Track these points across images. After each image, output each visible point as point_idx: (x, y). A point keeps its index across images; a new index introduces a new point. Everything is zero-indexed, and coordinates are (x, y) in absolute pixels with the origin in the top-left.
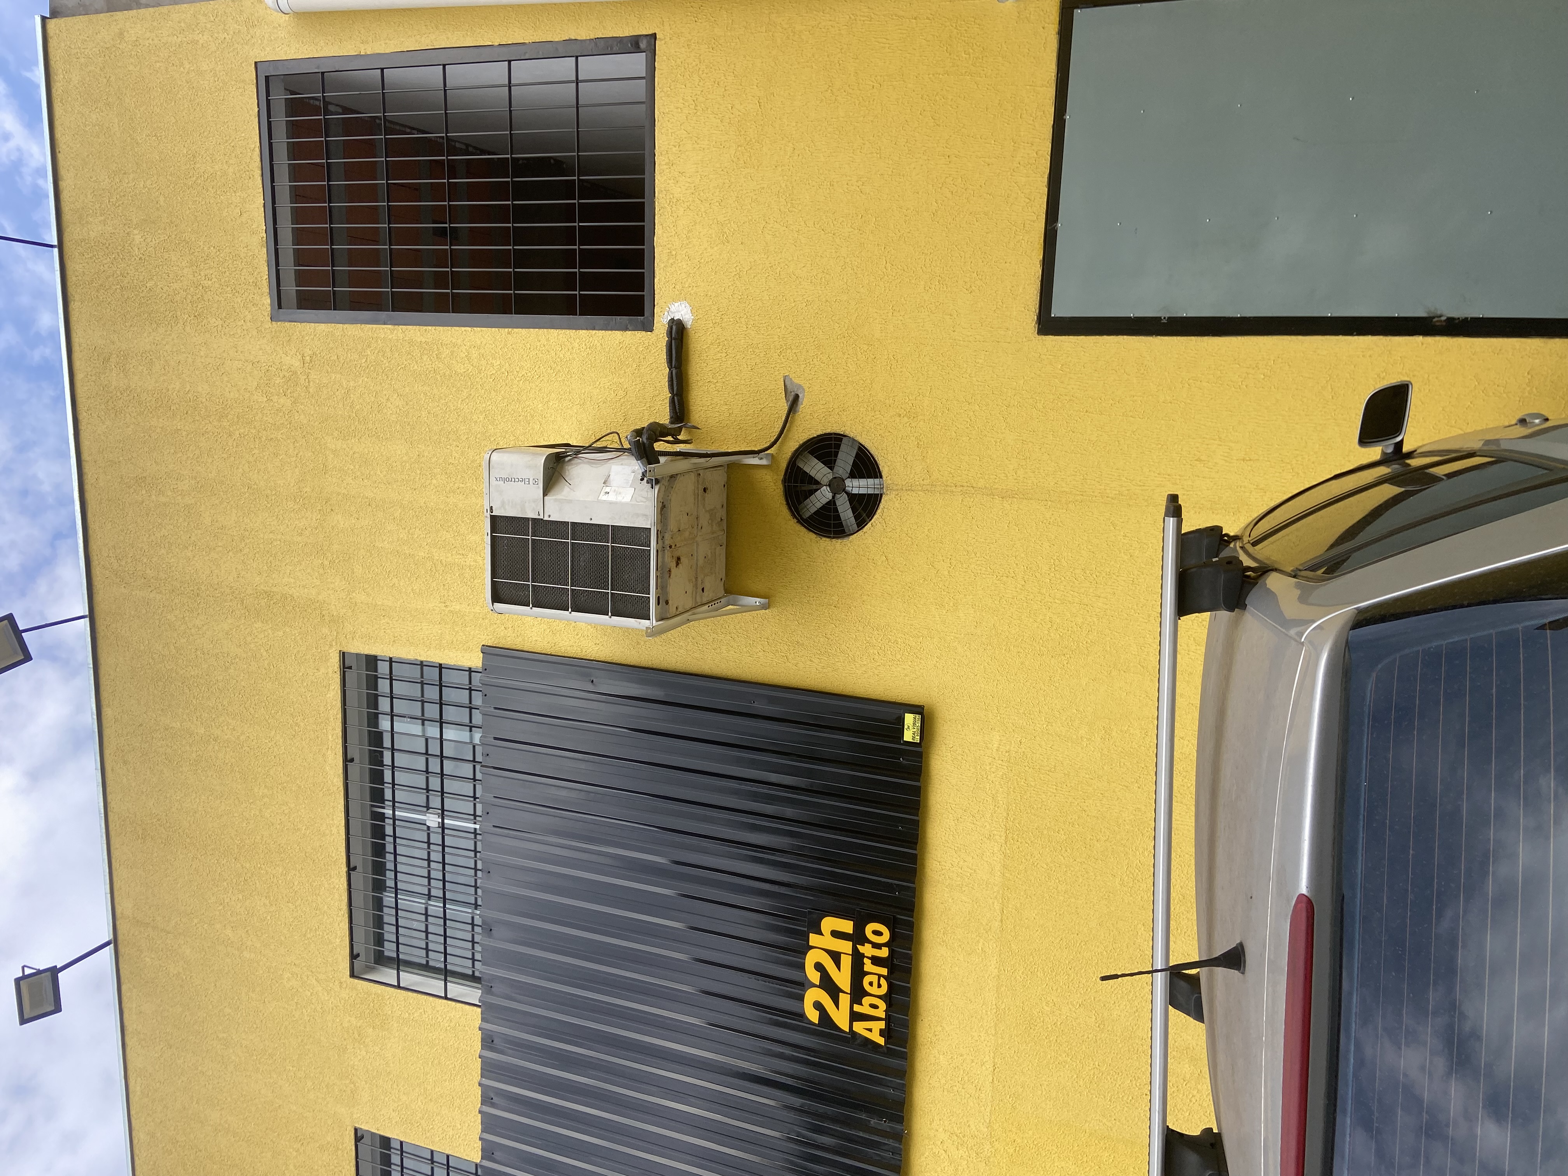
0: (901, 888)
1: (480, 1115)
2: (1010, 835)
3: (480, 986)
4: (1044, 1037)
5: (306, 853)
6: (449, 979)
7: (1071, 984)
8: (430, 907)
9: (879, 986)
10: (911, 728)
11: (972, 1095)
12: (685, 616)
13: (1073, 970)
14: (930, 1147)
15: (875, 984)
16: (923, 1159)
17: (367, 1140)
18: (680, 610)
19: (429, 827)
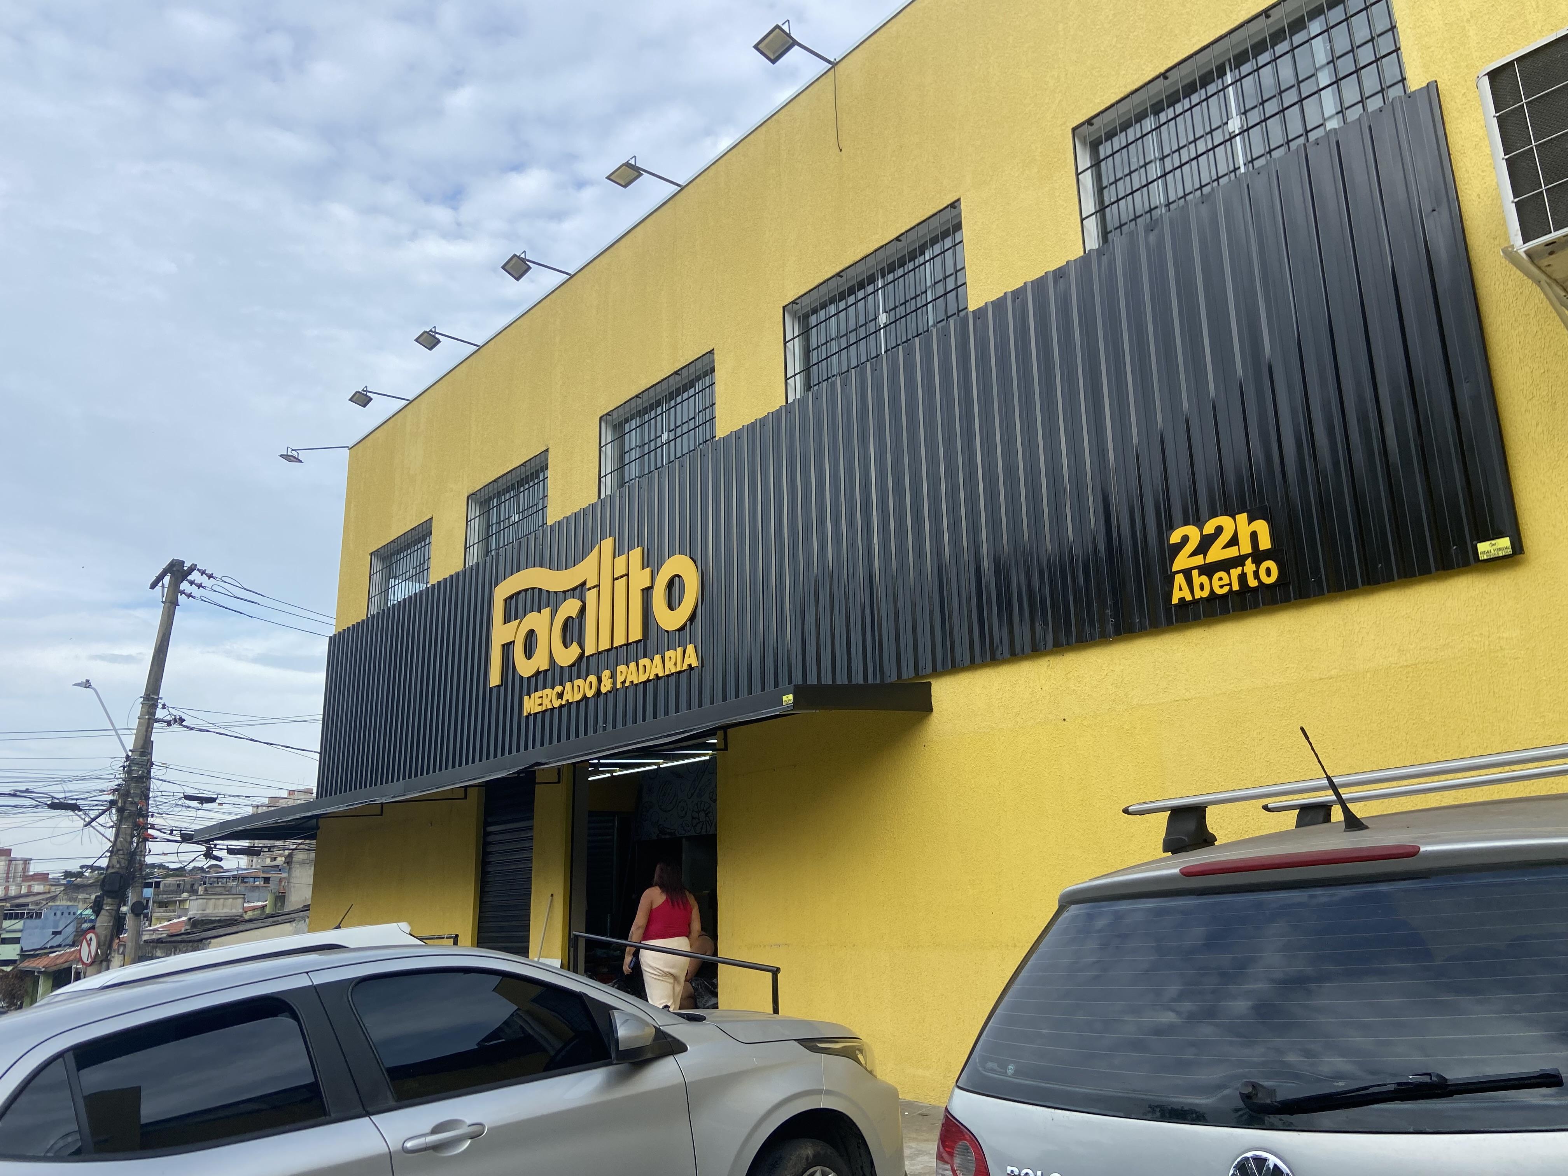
0: (1319, 582)
1: (1003, 294)
2: (1410, 669)
3: (1101, 245)
4: (1229, 736)
5: (1165, 25)
6: (1098, 214)
7: (1285, 750)
8: (1153, 164)
9: (1221, 587)
10: (1494, 547)
11: (1158, 687)
12: (1543, 277)
13: (1299, 750)
14: (1105, 662)
15: (1221, 583)
16: (1095, 658)
17: (955, 212)
18: (1548, 270)
19: (1227, 123)
